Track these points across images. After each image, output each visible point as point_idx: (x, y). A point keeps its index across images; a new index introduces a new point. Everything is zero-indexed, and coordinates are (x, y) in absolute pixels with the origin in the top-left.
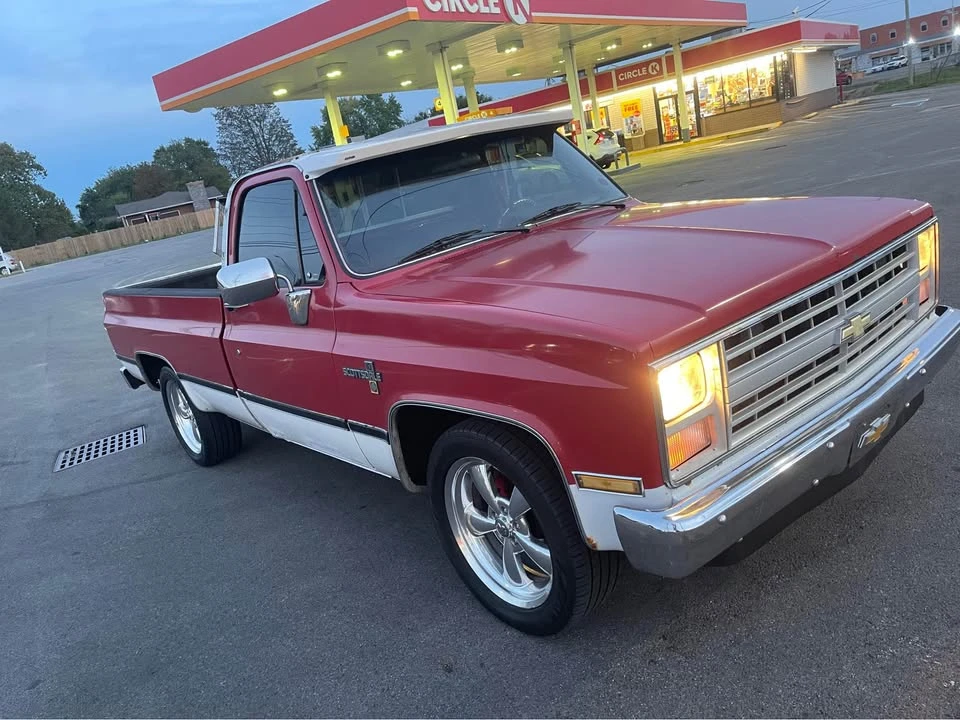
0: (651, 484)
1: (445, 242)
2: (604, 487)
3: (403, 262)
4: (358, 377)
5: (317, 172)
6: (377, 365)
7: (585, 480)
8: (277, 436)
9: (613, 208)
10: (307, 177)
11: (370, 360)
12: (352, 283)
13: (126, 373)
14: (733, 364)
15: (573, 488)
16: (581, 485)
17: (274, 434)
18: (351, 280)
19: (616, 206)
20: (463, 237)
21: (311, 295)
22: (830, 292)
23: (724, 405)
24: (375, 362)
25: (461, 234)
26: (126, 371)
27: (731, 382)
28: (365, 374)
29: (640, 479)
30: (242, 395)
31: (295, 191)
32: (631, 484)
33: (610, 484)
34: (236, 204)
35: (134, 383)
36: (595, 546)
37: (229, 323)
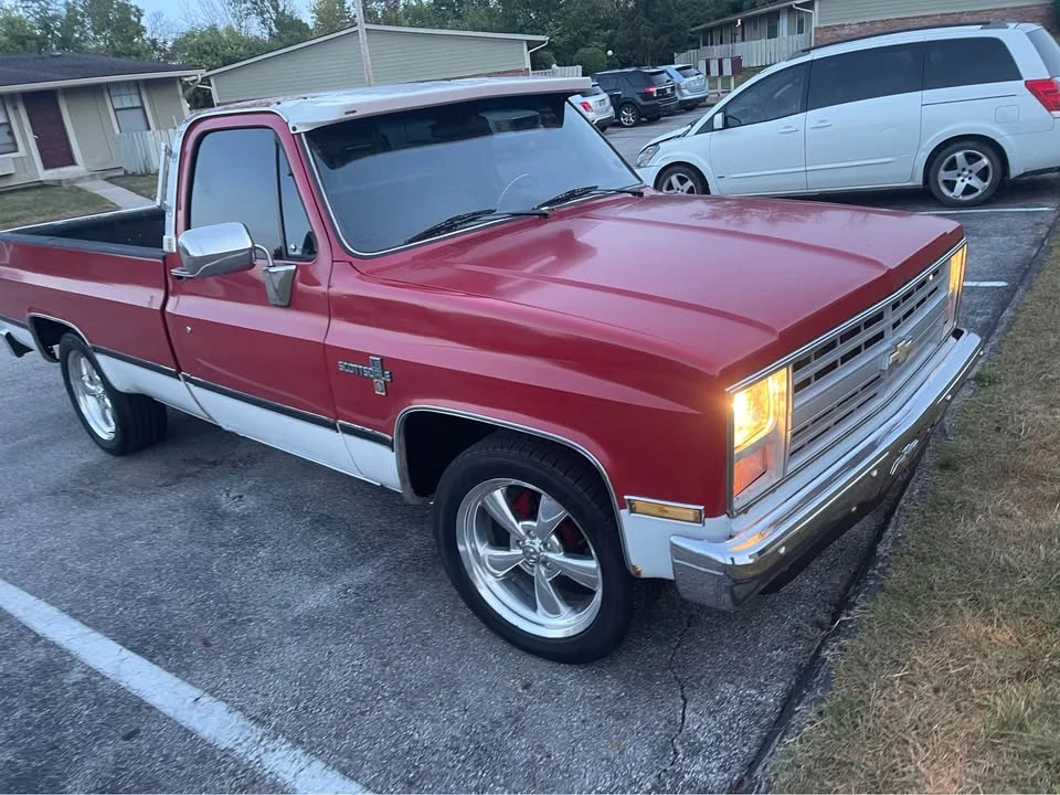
0: (712, 512)
1: (456, 222)
2: (661, 514)
3: (411, 242)
4: (359, 374)
5: (306, 125)
6: (385, 362)
7: (639, 506)
8: (229, 429)
9: (630, 195)
10: (294, 129)
11: (377, 356)
12: (352, 262)
13: (9, 337)
14: (798, 388)
15: (624, 514)
16: (632, 511)
17: (224, 427)
18: (352, 259)
19: (634, 193)
20: (474, 217)
21: (296, 271)
22: (879, 317)
23: (785, 432)
24: (383, 359)
25: (474, 214)
26: (8, 334)
27: (796, 406)
28: (367, 371)
29: (702, 507)
30: (187, 379)
31: (277, 144)
32: (691, 512)
33: (666, 511)
34: (189, 148)
35: (19, 349)
36: (639, 573)
37: (174, 294)
